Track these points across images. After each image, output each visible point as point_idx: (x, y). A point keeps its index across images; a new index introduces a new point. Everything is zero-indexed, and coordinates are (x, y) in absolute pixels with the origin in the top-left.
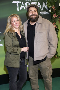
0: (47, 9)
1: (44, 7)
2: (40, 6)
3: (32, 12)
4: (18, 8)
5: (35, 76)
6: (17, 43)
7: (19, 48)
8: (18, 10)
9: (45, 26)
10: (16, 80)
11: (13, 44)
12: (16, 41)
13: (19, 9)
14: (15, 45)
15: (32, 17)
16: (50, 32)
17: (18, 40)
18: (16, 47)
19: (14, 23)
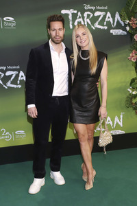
0: (123, 25)
1: (118, 21)
2: (111, 20)
4: (71, 23)
8: (71, 26)
13: (73, 24)
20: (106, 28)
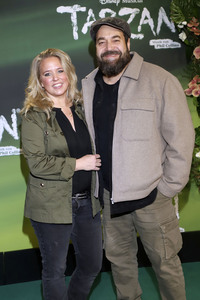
3: (107, 42)
5: (127, 254)
6: (60, 142)
7: (69, 160)
8: (76, 36)
9: (151, 88)
10: (63, 266)
11: (46, 145)
12: (55, 136)
14: (56, 151)
15: (105, 58)
16: (165, 108)
17: (64, 133)
18: (58, 156)
19: (49, 79)
20: (141, 36)
